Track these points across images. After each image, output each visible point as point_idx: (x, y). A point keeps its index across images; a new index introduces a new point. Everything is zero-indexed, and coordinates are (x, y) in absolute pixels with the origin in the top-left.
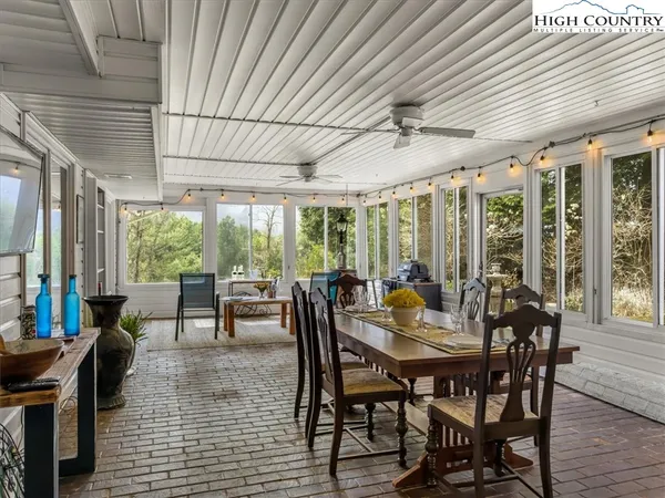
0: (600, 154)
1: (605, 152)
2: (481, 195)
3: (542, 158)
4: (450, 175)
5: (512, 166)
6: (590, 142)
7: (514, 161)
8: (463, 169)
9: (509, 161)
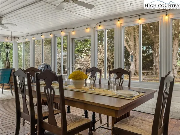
0: (121, 25)
1: (123, 25)
2: (73, 39)
3: (99, 26)
4: (61, 31)
5: (87, 28)
6: (118, 21)
7: (88, 27)
8: (66, 29)
9: (86, 27)
